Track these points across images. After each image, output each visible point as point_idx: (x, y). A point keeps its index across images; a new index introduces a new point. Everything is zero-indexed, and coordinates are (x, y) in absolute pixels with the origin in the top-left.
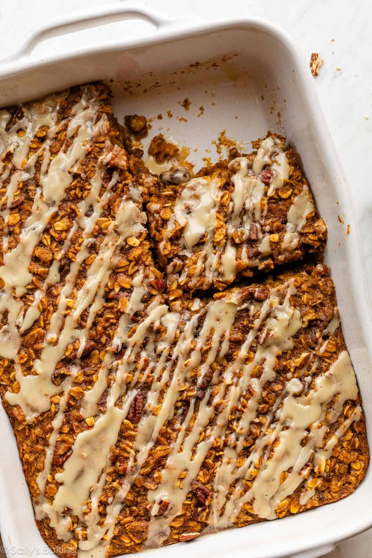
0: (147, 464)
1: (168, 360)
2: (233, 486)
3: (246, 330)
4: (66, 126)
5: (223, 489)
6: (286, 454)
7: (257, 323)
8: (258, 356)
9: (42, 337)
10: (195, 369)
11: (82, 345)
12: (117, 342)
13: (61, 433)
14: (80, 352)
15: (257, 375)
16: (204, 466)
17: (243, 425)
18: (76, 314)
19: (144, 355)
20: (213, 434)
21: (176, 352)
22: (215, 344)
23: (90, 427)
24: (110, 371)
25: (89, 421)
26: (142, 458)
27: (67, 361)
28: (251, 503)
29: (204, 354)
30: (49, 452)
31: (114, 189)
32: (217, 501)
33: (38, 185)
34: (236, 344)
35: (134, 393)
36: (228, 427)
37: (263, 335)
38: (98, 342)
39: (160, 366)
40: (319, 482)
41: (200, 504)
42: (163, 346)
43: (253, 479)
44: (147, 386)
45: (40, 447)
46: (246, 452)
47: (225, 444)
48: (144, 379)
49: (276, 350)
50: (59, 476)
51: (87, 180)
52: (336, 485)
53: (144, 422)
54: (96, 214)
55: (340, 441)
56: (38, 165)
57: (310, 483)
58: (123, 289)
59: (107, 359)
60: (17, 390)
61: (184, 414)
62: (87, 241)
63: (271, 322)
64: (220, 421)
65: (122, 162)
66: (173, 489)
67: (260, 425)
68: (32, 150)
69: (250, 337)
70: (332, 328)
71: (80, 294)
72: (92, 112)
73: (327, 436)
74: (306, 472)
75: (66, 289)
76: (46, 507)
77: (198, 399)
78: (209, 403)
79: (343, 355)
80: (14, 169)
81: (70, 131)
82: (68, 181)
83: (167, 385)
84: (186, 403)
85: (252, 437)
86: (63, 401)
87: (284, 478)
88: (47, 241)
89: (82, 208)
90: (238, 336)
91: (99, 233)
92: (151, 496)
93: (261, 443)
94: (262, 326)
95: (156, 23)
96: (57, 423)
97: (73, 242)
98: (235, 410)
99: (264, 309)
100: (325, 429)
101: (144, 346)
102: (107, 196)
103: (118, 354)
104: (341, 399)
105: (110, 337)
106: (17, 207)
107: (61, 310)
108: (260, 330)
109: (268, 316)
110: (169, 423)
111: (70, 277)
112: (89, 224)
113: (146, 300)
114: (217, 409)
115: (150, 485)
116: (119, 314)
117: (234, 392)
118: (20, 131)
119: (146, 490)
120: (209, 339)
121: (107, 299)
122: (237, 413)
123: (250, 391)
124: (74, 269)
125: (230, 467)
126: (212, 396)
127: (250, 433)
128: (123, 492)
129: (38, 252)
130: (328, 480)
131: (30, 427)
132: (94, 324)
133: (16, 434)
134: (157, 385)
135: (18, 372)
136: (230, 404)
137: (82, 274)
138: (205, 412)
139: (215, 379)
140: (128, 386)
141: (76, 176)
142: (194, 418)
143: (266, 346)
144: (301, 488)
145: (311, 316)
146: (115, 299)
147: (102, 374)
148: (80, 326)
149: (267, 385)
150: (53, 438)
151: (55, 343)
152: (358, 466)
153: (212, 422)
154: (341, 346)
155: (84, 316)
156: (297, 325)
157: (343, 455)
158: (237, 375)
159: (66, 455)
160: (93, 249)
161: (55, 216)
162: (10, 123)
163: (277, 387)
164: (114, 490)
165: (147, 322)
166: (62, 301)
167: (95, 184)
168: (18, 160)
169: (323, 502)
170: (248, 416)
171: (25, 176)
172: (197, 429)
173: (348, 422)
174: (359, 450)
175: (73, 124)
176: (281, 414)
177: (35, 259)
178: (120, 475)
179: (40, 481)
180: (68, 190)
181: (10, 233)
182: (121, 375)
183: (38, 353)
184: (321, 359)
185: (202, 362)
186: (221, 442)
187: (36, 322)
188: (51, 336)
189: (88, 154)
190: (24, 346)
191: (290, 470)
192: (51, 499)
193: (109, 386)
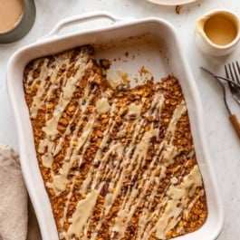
0: (109, 215)
1: (118, 168)
2: (147, 224)
3: (153, 155)
4: (74, 65)
5: (142, 226)
6: (171, 211)
7: (158, 152)
8: (158, 167)
9: (63, 158)
10: (131, 172)
11: (81, 162)
12: (96, 161)
13: (71, 200)
14: (79, 165)
15: (158, 175)
16: (134, 216)
17: (151, 198)
18: (78, 148)
19: (108, 166)
20: (138, 201)
21: (122, 165)
22: (139, 162)
23: (84, 198)
24: (93, 173)
25: (84, 195)
26: (107, 212)
27: (73, 169)
28: (155, 232)
29: (134, 166)
30: (66, 209)
31: (95, 93)
32: (140, 232)
33: (61, 91)
34: (149, 162)
35: (103, 183)
36: (145, 198)
37: (160, 158)
38: (87, 160)
39: (115, 171)
40: (185, 223)
41: (132, 233)
42: (116, 162)
43: (156, 222)
44: (109, 180)
45: (61, 207)
46: (153, 210)
47: (144, 206)
48: (108, 177)
49: (166, 164)
50: (70, 220)
51: (83, 89)
52: (192, 224)
53: (108, 196)
54: (87, 104)
55: (195, 205)
56: (61, 82)
57: (181, 224)
58: (99, 137)
59: (92, 168)
60: (52, 182)
61: (125, 193)
62: (83, 116)
63: (164, 152)
64: (141, 196)
65: (99, 81)
66: (120, 226)
67: (159, 198)
68: (59, 75)
69: (155, 159)
70: (191, 155)
71: (80, 139)
72: (85, 59)
73: (189, 203)
74: (179, 219)
75: (73, 137)
76: (64, 234)
77: (132, 186)
78: (137, 188)
79: (196, 167)
80: (51, 84)
81: (75, 67)
82: (74, 89)
83: (118, 180)
84: (126, 188)
85: (155, 203)
86: (72, 186)
87: (169, 221)
88: (65, 116)
89: (81, 101)
90: (149, 158)
91: (88, 112)
92: (111, 229)
93: (159, 206)
94: (160, 154)
95: (114, 20)
96: (69, 196)
97: (77, 116)
98: (148, 191)
99: (161, 146)
100: (188, 200)
101: (108, 162)
102: (92, 96)
103: (97, 166)
104: (195, 186)
105: (93, 159)
106: (52, 101)
107: (71, 146)
108: (159, 155)
109: (163, 149)
110: (119, 197)
111: (75, 132)
112: (84, 108)
113: (109, 142)
114: (140, 191)
115: (110, 224)
116: (97, 148)
117: (148, 183)
118: (53, 67)
119: (108, 226)
120: (136, 160)
121: (92, 141)
122: (149, 192)
123: (154, 183)
124: (77, 128)
125: (146, 216)
126: (138, 185)
127: (155, 201)
128: (98, 227)
129: (61, 121)
130: (189, 222)
131: (57, 198)
132: (86, 153)
133: (51, 201)
134: (114, 180)
135: (52, 174)
136: (146, 188)
137: (81, 130)
138: (135, 192)
139: (139, 177)
140: (101, 180)
141: (78, 87)
142: (130, 195)
143: (162, 162)
144: (177, 226)
145: (182, 149)
146: (95, 141)
147: (89, 174)
148: (80, 153)
149: (162, 180)
150: (67, 203)
151: (68, 161)
152: (202, 216)
153: (138, 196)
154: (195, 163)
155: (81, 149)
156: (176, 153)
157: (196, 211)
158: (149, 175)
159: (73, 211)
160: (86, 119)
161: (69, 105)
162: (49, 63)
163: (167, 181)
164: (94, 226)
165: (109, 152)
166: (72, 142)
167: (86, 91)
168: (52, 80)
169: (187, 232)
170: (154, 194)
171: (56, 87)
172: (131, 200)
173: (198, 197)
174: (203, 209)
175: (77, 64)
176: (168, 193)
177: (60, 124)
178: (97, 220)
179: (62, 222)
180: (74, 93)
181: (49, 112)
182: (98, 175)
183: (61, 165)
184: (186, 168)
185: (133, 169)
186: (141, 206)
187: (60, 152)
188: (67, 158)
189: (83, 78)
190: (55, 162)
191: (172, 218)
192: (66, 230)
193: (92, 180)
